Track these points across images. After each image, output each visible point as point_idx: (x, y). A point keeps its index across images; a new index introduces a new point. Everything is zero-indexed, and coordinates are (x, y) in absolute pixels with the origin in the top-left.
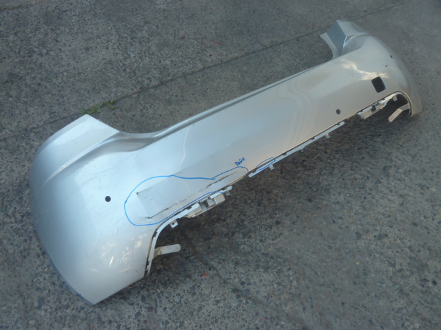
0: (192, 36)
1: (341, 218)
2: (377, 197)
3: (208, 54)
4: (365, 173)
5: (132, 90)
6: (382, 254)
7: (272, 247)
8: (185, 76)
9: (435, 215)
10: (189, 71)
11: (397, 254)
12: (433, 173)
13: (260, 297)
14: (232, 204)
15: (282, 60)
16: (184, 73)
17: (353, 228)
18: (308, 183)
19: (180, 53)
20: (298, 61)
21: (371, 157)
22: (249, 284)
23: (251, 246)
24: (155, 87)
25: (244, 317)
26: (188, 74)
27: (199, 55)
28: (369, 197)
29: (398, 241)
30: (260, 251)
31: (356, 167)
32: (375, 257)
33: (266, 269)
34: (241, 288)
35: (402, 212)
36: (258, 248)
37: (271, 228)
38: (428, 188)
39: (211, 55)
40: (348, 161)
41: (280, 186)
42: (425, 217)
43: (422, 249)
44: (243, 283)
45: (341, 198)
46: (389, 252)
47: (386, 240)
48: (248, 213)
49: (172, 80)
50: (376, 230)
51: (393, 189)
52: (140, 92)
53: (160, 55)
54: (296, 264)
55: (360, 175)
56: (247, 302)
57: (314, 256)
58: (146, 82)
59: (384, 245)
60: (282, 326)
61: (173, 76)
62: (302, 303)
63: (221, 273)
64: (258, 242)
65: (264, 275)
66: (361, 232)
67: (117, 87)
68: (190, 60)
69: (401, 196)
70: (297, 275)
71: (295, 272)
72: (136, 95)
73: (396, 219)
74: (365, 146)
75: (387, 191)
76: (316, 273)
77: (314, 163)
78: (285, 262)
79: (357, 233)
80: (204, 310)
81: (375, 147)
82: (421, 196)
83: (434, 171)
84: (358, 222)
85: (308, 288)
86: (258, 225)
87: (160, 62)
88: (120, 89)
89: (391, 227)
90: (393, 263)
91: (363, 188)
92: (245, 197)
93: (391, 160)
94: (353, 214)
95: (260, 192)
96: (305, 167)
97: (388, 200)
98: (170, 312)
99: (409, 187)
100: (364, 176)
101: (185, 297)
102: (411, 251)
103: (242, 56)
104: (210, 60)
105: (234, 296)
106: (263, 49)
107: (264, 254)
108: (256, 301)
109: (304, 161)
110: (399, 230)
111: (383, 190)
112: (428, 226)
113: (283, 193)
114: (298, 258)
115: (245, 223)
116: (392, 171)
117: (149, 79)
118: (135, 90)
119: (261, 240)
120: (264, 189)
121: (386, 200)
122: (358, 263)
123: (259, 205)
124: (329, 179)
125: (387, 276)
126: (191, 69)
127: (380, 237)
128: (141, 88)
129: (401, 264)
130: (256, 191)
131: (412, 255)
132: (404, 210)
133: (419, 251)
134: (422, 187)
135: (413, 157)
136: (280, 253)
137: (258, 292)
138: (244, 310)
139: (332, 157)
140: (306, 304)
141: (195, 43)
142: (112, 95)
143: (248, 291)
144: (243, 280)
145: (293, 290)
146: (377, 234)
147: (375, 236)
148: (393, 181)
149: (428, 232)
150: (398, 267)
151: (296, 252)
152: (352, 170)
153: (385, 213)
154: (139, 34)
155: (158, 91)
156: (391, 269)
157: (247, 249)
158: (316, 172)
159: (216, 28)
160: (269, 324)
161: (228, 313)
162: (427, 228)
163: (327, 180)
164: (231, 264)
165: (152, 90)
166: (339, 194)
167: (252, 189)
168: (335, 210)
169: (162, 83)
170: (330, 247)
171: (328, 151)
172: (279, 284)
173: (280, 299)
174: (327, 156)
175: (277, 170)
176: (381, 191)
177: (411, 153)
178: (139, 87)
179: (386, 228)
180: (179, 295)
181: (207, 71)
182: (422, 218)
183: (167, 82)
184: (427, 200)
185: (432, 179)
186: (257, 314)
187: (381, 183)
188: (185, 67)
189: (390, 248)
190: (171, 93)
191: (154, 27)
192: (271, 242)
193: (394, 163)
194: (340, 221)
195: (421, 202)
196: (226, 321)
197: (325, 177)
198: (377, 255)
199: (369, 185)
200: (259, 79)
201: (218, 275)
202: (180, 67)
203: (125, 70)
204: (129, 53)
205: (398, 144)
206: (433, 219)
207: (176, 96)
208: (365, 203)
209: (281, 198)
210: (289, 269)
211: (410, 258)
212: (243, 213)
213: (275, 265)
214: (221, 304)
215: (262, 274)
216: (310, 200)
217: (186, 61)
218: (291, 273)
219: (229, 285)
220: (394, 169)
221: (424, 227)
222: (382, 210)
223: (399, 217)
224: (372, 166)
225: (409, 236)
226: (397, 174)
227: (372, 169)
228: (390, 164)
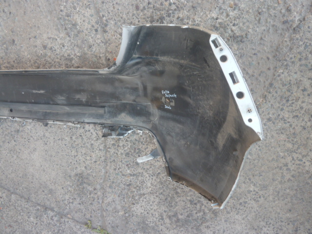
0: (3, 221)
1: (4, 11)
5: (68, 222)
7: (61, 36)
8: (28, 200)
10: (23, 200)
13: (93, 11)
16: (27, 201)
18: (6, 54)
19: (20, 217)
22: (93, 26)
23: (73, 49)
24: (52, 210)
25: (112, 9)
26: (25, 199)
27: (8, 205)
30: (70, 41)
33: (75, 25)
34: (99, 29)
36: (70, 44)
37: (51, 49)
44: (96, 30)
49: (39, 205)
53: (34, 229)
54: (55, 10)
56: (103, 16)
57: (40, 4)
58: (55, 219)
61: (35, 207)
63: (104, 51)
64: (66, 47)
65: (79, 22)
68: (17, 207)
70: (60, 2)
71: (60, 5)
72: (69, 216)
78: (61, 18)
86: (58, 58)
87: (36, 224)
88: (75, 229)
104: (4, 195)
105: (108, 29)
107: (69, 36)
108: (98, 12)
113: (26, 63)
114: (51, 13)
117: (52, 219)
118: (66, 220)
119: (63, 46)
126: (21, 201)
128: (62, 218)
136: (59, 26)
137: (92, 16)
138: (109, 13)
141: (5, 215)
142: (83, 230)
143: (97, 23)
144: (94, 32)
151: (49, 18)
155: (52, 205)
157: (77, 50)
161: (120, 21)
164: (94, 50)
165: (55, 209)
169: (46, 209)
172: (75, 8)
178: (62, 220)
181: (12, 190)
183: (43, 206)
186: (103, 3)
188: (23, 205)
190: (45, 196)
192: (58, 39)
194: (6, 10)
196: (125, 17)
201: (107, 51)
202: (27, 208)
207: (43, 191)
209: (30, 61)
210: (61, 11)
213: (67, 22)
215: (80, 24)
216: (14, 41)
217: (19, 209)
218: (62, 8)
219: (106, 38)
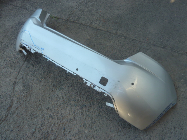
0: (100, 14)
1: (52, 99)
2: (68, 108)
3: (96, 22)
4: (77, 98)
5: (65, 18)
6: (45, 120)
7: (31, 84)
9: (73, 136)
10: (84, 24)
11: (47, 126)
12: (96, 128)
14: (40, 66)
15: (114, 42)
16: (82, 23)
17: (50, 105)
18: (60, 82)
19: (89, 17)
20: (119, 47)
21: (87, 98)
24: (71, 22)
25: (8, 88)
27: (93, 21)
28: (66, 105)
29: (53, 124)
31: (78, 94)
32: (42, 118)
33: (24, 86)
34: (16, 83)
35: (67, 121)
37: (37, 80)
38: (85, 128)
39: (96, 23)
40: (79, 90)
41: (54, 74)
42: (69, 132)
43: (54, 135)
45: (60, 96)
46: (46, 123)
47: (51, 119)
48: (39, 71)
50: (53, 114)
51: (76, 113)
52: (66, 20)
53: (84, 13)
55: (75, 98)
57: (34, 98)
58: (71, 19)
59: (48, 119)
60: (9, 99)
61: (78, 22)
62: (18, 102)
63: (19, 76)
64: (31, 79)
65: (22, 87)
66: (50, 108)
67: (64, 15)
69: (74, 118)
70: (26, 96)
71: (26, 95)
72: (64, 20)
73: (62, 120)
74: (91, 93)
76: (29, 101)
77: (70, 79)
78: (28, 90)
79: (49, 108)
80: (7, 78)
81: (93, 97)
82: (79, 127)
83: (97, 128)
84: (53, 106)
85: (23, 101)
87: (82, 15)
89: (58, 119)
90: (43, 125)
91: (69, 101)
92: (44, 67)
93: (91, 107)
94: (55, 102)
96: (66, 77)
97: (69, 113)
98: (4, 72)
99: (81, 119)
100: (75, 99)
101: (9, 72)
102: (51, 131)
103: (105, 31)
104: (93, 24)
105: (13, 83)
106: (115, 34)
107: (28, 83)
109: (69, 76)
110: (58, 123)
111: (73, 109)
112: (66, 135)
113: (52, 76)
114: (32, 93)
115: (36, 73)
116: (84, 109)
119: (32, 80)
120: (50, 70)
121: (68, 112)
122: (38, 113)
123: (43, 73)
124: (66, 87)
125: (37, 126)
127: (51, 116)
128: (68, 19)
129: (43, 129)
130: (48, 69)
131: (49, 132)
132: (68, 122)
133: (52, 135)
134: (85, 125)
135: (98, 115)
136: (31, 88)
137: (16, 88)
138: (10, 87)
139: (76, 84)
140: (18, 103)
141: (98, 17)
142: (60, 16)
143: (16, 85)
144: (18, 82)
145: (20, 97)
146: (52, 114)
147: (50, 115)
148: (79, 111)
149: (63, 136)
150: (42, 128)
152: (75, 93)
153: (63, 114)
154: (89, 4)
156: (40, 125)
157: (28, 78)
158: (66, 82)
159: (111, 16)
160: (9, 96)
162: (65, 134)
163: (65, 87)
164: (21, 77)
165: (69, 22)
166: (61, 94)
167: (48, 67)
168: (54, 96)
169: (73, 22)
170: (40, 101)
171: (79, 81)
172: (21, 92)
173: (16, 95)
174: (76, 82)
175: (60, 70)
176: (71, 109)
177: (100, 113)
178: (67, 19)
179: (56, 117)
180: (9, 70)
181: (88, 27)
182: (68, 131)
183: (75, 22)
184: (79, 130)
185: (91, 128)
186: (10, 91)
187: (76, 107)
188: (85, 22)
189: (48, 122)
190: (71, 26)
191: (96, 4)
192: (33, 83)
193: (90, 108)
194: (51, 99)
195: (76, 128)
196: (6, 85)
197: (66, 86)
199: (72, 103)
200: (97, 42)
201: (17, 75)
202: (83, 20)
203: (72, 12)
204: (79, 7)
205: (102, 106)
206: (70, 136)
207: (71, 28)
208: (63, 105)
209: (50, 77)
210: (26, 93)
211: (48, 132)
212: (38, 70)
213: (26, 88)
214: (10, 81)
216: (54, 86)
217: (88, 20)
218: (25, 94)
219: (16, 80)
220: (87, 109)
221: (65, 133)
222: (63, 112)
223: (64, 121)
224: (82, 100)
225: (57, 128)
226: (84, 112)
227: (81, 100)
228: (88, 107)
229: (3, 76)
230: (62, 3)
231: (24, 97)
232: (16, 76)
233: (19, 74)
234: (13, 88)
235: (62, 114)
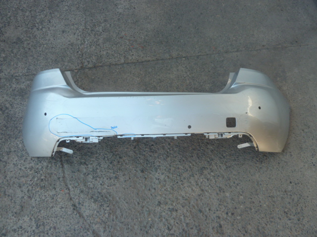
0: (128, 38)
1: (155, 189)
2: (186, 185)
3: (132, 54)
4: (187, 166)
5: (76, 67)
6: (167, 220)
7: (105, 190)
8: (110, 65)
9: (217, 211)
10: (114, 63)
11: (176, 224)
12: (234, 183)
13: (84, 215)
14: (96, 157)
15: (178, 70)
16: (110, 63)
17: (159, 198)
18: (147, 160)
19: (115, 49)
20: (188, 73)
21: (198, 158)
22: (83, 205)
23: (94, 185)
24: (90, 69)
25: (71, 221)
26: (113, 65)
27: (126, 53)
28: (180, 183)
29: (182, 217)
30: (98, 190)
31: (184, 161)
32: (161, 220)
33: (95, 201)
34: (77, 205)
35: (197, 200)
36: (98, 188)
37: (110, 179)
38: (224, 192)
39: (133, 55)
40: (180, 155)
41: (129, 156)
42: (209, 210)
43: (194, 228)
44: (79, 203)
45: (162, 177)
46: (172, 222)
47: (174, 213)
48: (102, 166)
49: (102, 66)
50: (172, 205)
51: (200, 183)
52: (79, 69)
53: (102, 47)
54: (114, 205)
55: (183, 167)
56: (76, 214)
57: (126, 205)
58: (86, 63)
59: (171, 216)
60: (88, 235)
61: (103, 64)
62: (105, 228)
63: (71, 193)
64: (99, 184)
65: (93, 204)
66: (162, 202)
67: (69, 62)
68: (118, 55)
69: (202, 190)
70: (111, 211)
71: (110, 209)
72: (76, 71)
73: (190, 203)
74: (199, 149)
75: (194, 184)
76: (122, 215)
77: (158, 149)
78: (108, 201)
79: (159, 202)
80: (53, 209)
81: (205, 151)
82: (216, 195)
83: (236, 182)
84: (164, 196)
85: (113, 221)
86: (104, 175)
87: (100, 51)
88: (70, 64)
89: (183, 207)
90: (170, 228)
91: (180, 176)
92: (105, 156)
93: (210, 165)
94: (163, 189)
95: (116, 156)
96: (151, 149)
97: (192, 189)
98: (37, 203)
99: (211, 186)
100: (186, 168)
101: (48, 198)
102: (187, 226)
103: (153, 60)
104: (130, 58)
105: (72, 208)
106: (169, 59)
107: (99, 192)
108: (81, 216)
109: (152, 145)
110: (187, 211)
111: (192, 182)
112: (208, 216)
113: (129, 161)
114: (117, 202)
115: (98, 171)
116: (205, 172)
117: (88, 62)
118: (77, 67)
119: (101, 184)
120: (119, 155)
121: (190, 189)
122: (150, 219)
123: (111, 163)
124: (162, 162)
125: (162, 234)
126: (116, 61)
127: (172, 210)
128: (82, 67)
129: (175, 231)
130: (114, 154)
131: (186, 229)
132: (199, 200)
133: (192, 228)
134: (221, 189)
135: (227, 168)
136: (108, 196)
137: (85, 212)
138: (73, 218)
139: (171, 149)
140: (107, 229)
141: (127, 44)
142: (64, 67)
143: (80, 208)
144: (81, 202)
145: (104, 219)
146: (171, 207)
147: (169, 208)
148: (202, 179)
149: (206, 220)
150: (172, 232)
151: (118, 199)
152: (179, 161)
153: (185, 196)
154: (97, 29)
155: (90, 72)
156: (167, 231)
157: (92, 186)
158: (156, 155)
159: (147, 35)
160: (82, 230)
161: (64, 215)
162: (206, 217)
163: (159, 162)
164: (78, 191)
165: (87, 70)
166: (163, 174)
167: (112, 152)
168: (154, 183)
169: (95, 67)
170: (138, 203)
171: (171, 144)
172: (98, 212)
173: (94, 220)
174: (169, 147)
175: (133, 145)
176: (191, 183)
177: (227, 164)
178: (80, 66)
179: (179, 206)
180: (45, 196)
181: (125, 65)
182: (207, 209)
183: (98, 67)
184: (218, 199)
185: (231, 187)
186: (78, 223)
187: (194, 176)
188: (113, 59)
189: (174, 219)
190: (96, 75)
191: (109, 25)
192: (107, 187)
193: (211, 167)
194: (153, 191)
195: (213, 199)
196: (61, 219)
197: (160, 160)
198: (164, 220)
199: (185, 175)
200: (155, 80)
201: (69, 194)
202: (110, 58)
203: (78, 52)
204: (86, 40)
205: (222, 155)
206: (214, 213)
207: (99, 78)
208: (175, 185)
209: (126, 164)
210: (108, 206)
211: (184, 230)
212: (99, 164)
213: (101, 201)
214: (63, 210)
215: (92, 203)
216: (142, 171)
217: (116, 55)
218: (108, 209)
219: (72, 201)
220: (209, 171)
221: (205, 215)
222: (183, 194)
223: (192, 203)
224: (195, 164)
225: (191, 217)
226: (208, 175)
227: (193, 165)
228: (208, 167)
229: (40, 211)
230: (46, 44)
231: (110, 214)
232: (67, 195)
233: (69, 190)
234: (78, 215)
235: (183, 197)
